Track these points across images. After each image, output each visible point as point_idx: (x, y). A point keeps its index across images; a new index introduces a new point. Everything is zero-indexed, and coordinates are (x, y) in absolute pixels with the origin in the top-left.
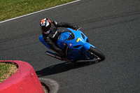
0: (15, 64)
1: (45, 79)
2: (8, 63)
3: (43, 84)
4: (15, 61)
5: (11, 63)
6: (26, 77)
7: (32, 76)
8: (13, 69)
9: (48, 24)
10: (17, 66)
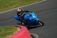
0: (20, 27)
1: (33, 34)
2: (17, 26)
3: (32, 36)
4: (19, 26)
5: (18, 27)
6: (24, 33)
7: (27, 32)
8: (19, 29)
9: (20, 11)
10: (21, 28)
